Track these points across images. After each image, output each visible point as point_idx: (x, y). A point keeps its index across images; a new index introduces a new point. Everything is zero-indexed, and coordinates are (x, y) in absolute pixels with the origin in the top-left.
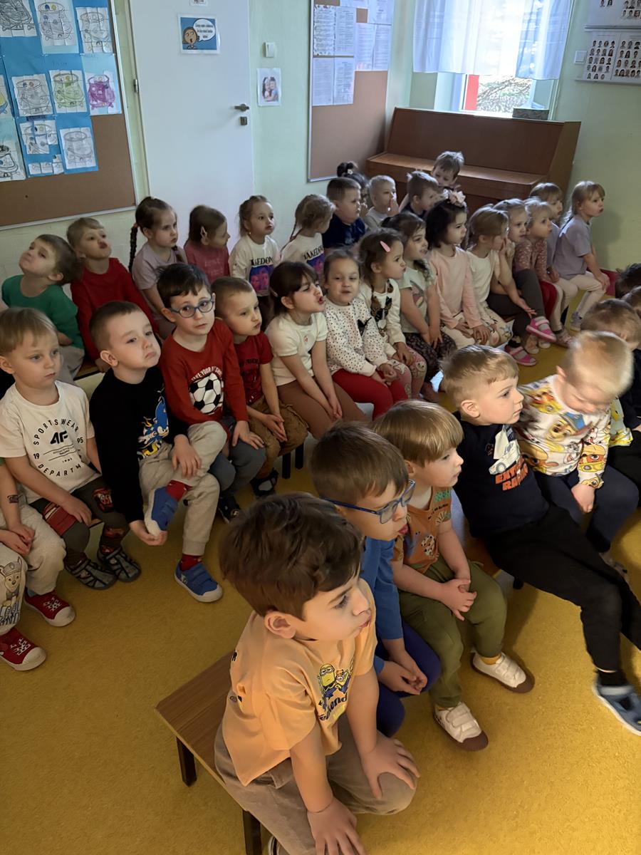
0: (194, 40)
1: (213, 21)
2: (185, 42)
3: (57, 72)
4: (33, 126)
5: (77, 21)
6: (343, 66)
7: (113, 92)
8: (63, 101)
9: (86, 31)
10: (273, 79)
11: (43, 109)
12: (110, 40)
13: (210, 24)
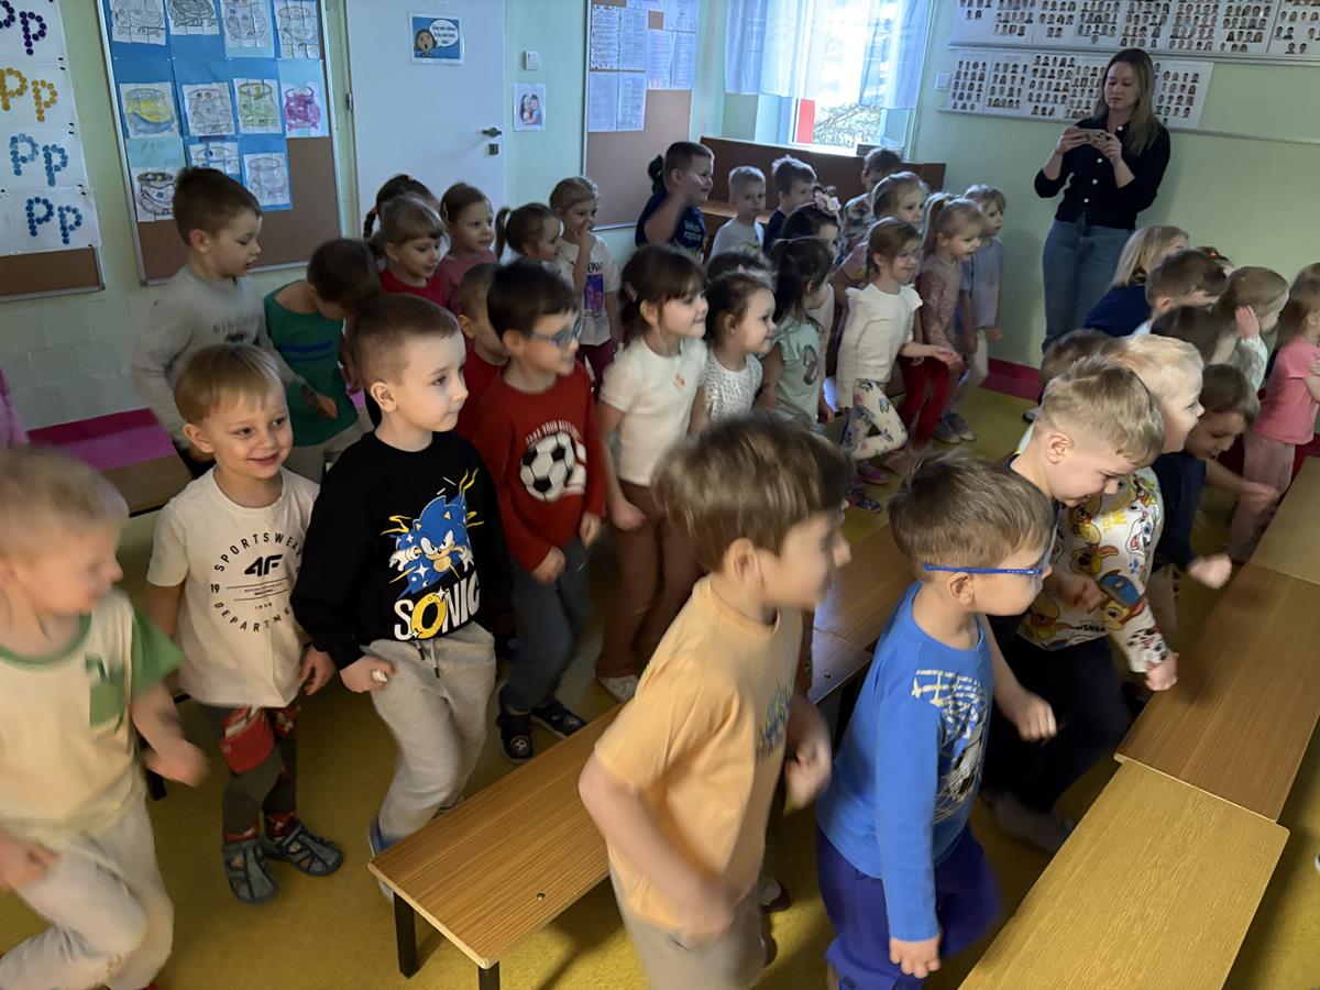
0: (430, 45)
1: (456, 23)
2: (417, 48)
3: (244, 81)
4: (207, 148)
5: (274, 17)
6: (630, 82)
7: (318, 109)
8: (250, 118)
9: (286, 30)
10: (535, 97)
11: (223, 127)
12: (317, 42)
13: (452, 25)
